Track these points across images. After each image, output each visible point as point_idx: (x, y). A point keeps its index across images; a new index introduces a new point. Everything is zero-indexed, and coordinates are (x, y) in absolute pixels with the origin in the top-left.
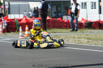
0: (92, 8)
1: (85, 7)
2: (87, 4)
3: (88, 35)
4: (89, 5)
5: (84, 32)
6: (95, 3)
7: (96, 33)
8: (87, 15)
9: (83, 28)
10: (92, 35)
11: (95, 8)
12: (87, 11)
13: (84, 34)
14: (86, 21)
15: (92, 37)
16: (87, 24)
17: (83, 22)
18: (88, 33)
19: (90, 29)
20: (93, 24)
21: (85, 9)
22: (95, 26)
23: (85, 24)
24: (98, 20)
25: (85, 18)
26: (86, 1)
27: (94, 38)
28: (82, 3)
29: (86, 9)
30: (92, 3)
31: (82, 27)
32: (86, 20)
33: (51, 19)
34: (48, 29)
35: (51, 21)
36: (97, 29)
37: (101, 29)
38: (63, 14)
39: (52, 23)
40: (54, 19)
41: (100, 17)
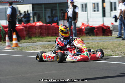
0: (95, 11)
1: (86, 10)
2: (88, 6)
3: (89, 43)
4: (90, 7)
6: (98, 4)
7: (98, 41)
8: (88, 19)
9: (84, 34)
10: (94, 43)
11: (98, 11)
12: (87, 14)
14: (87, 26)
15: (93, 45)
16: (88, 29)
17: (83, 28)
18: (89, 41)
19: (92, 35)
20: (96, 29)
21: (85, 11)
22: (98, 32)
23: (86, 30)
24: (101, 25)
25: (86, 23)
26: (87, 2)
27: (96, 46)
28: (82, 5)
29: (87, 11)
30: (94, 4)
31: (82, 34)
32: (87, 24)
33: (45, 24)
34: (41, 37)
35: (44, 27)
36: (100, 36)
37: (105, 36)
38: (59, 19)
39: (45, 29)
40: (48, 25)
41: (103, 21)
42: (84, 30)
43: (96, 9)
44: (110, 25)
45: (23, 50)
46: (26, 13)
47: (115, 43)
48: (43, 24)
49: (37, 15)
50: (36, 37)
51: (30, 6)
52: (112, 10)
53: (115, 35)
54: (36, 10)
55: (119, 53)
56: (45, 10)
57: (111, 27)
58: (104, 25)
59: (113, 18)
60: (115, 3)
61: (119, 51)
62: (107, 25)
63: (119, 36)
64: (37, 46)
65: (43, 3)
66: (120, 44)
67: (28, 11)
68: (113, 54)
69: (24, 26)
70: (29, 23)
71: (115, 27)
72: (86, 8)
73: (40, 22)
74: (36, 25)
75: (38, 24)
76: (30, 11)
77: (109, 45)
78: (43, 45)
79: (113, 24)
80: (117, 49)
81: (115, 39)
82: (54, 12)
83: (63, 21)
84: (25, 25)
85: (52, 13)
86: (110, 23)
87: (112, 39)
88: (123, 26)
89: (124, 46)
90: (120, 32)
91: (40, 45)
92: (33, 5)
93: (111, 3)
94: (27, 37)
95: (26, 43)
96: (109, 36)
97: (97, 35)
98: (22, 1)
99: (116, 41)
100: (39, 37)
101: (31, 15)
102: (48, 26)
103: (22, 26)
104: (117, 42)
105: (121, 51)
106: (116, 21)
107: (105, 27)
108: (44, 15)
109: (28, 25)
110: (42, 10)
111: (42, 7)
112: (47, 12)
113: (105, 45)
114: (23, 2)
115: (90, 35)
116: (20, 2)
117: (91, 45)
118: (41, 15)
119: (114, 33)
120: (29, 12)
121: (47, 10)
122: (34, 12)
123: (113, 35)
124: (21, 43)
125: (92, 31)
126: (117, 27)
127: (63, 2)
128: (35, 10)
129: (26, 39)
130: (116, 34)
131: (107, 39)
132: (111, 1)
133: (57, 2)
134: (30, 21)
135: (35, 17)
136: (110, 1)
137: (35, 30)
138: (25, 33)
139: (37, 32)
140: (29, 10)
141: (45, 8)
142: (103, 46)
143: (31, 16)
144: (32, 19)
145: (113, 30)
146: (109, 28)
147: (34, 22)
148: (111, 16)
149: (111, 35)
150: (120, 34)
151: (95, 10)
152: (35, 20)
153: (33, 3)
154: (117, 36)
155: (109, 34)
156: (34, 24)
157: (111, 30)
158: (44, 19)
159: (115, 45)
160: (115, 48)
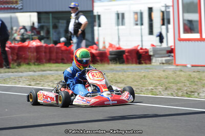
1: (123, 23)
8: (119, 37)
11: (142, 24)
20: (127, 54)
23: (110, 54)
24: (135, 47)
28: (118, 15)
33: (45, 45)
35: (44, 49)
39: (45, 52)
48: (42, 44)
53: (156, 64)
57: (150, 50)
69: (10, 48)
70: (20, 43)
71: (156, 51)
72: (124, 20)
74: (30, 46)
79: (153, 46)
96: (146, 64)
102: (50, 47)
107: (140, 51)
109: (17, 45)
110: (49, 23)
112: (60, 25)
114: (21, 9)
116: (17, 9)
119: (154, 60)
121: (61, 21)
123: (153, 64)
130: (157, 61)
139: (30, 57)
145: (153, 55)
149: (150, 63)
153: (39, 10)
154: (159, 64)
156: (26, 43)
157: (150, 56)
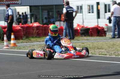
0: (90, 13)
1: (81, 11)
2: (83, 8)
3: (84, 44)
4: (85, 9)
5: (79, 40)
6: (92, 6)
7: (93, 41)
8: (83, 20)
9: (79, 35)
10: (89, 43)
11: (93, 12)
12: (83, 15)
13: (80, 43)
14: (83, 27)
15: (88, 45)
16: (83, 30)
17: (79, 29)
18: (84, 41)
19: (86, 36)
20: (91, 30)
21: (81, 13)
22: (93, 33)
23: (81, 31)
24: (96, 26)
25: (81, 24)
26: (82, 5)
27: (91, 46)
28: (78, 7)
29: (82, 13)
30: (89, 6)
31: (77, 34)
32: (82, 26)
33: (41, 25)
34: (38, 37)
35: (41, 28)
36: (95, 36)
37: (99, 36)
38: (55, 20)
39: (42, 30)
40: (45, 25)
41: (98, 22)
42: (79, 31)
43: (91, 11)
44: (104, 26)
45: (20, 50)
46: (24, 14)
47: (109, 43)
48: (40, 25)
49: (34, 16)
50: (33, 37)
51: (27, 8)
52: (106, 12)
53: (109, 36)
54: (34, 12)
55: (113, 53)
56: (42, 12)
57: (105, 28)
58: (99, 26)
59: (108, 19)
60: (109, 5)
61: (113, 51)
62: (101, 26)
63: (113, 37)
64: (34, 45)
65: (40, 4)
66: (114, 44)
67: (25, 13)
68: (107, 54)
69: (21, 27)
70: (27, 24)
71: (109, 28)
72: (81, 10)
73: (37, 23)
74: (33, 26)
75: (36, 24)
76: (28, 12)
77: (103, 45)
78: (40, 45)
79: (107, 25)
80: (110, 49)
81: (109, 39)
82: (51, 13)
83: (59, 22)
84: (23, 25)
85: (48, 14)
86: (105, 24)
87: (106, 40)
88: (117, 27)
89: (118, 46)
90: (113, 33)
91: (37, 45)
92: (31, 7)
93: (106, 6)
94: (25, 37)
95: (24, 43)
96: (103, 36)
97: (92, 35)
98: (19, 3)
99: (110, 41)
100: (36, 37)
101: (29, 16)
102: (45, 27)
103: (19, 27)
104: (111, 43)
105: (114, 50)
106: (110, 22)
107: (99, 28)
108: (41, 16)
109: (25, 26)
110: (39, 12)
111: (39, 9)
112: (44, 13)
113: (99, 45)
114: (21, 4)
115: (85, 36)
116: (18, 4)
117: (86, 45)
118: (38, 17)
119: (108, 34)
120: (27, 14)
121: (44, 11)
122: (31, 13)
123: (107, 36)
124: (19, 43)
125: (87, 32)
126: (111, 28)
127: (59, 4)
128: (32, 11)
129: (23, 39)
130: (109, 34)
131: (101, 40)
132: (106, 4)
133: (54, 4)
134: (28, 22)
135: (32, 18)
136: (104, 3)
137: (32, 30)
138: (23, 33)
139: (34, 33)
140: (26, 11)
141: (42, 10)
142: (98, 46)
143: (28, 18)
144: (29, 20)
145: (107, 31)
146: (103, 29)
147: (31, 22)
148: (105, 18)
149: (105, 36)
150: (113, 35)
151: (89, 11)
152: (33, 21)
153: (31, 5)
154: (111, 37)
155: (103, 35)
156: (31, 25)
157: (105, 31)
158: (41, 20)
159: (109, 45)
160: (109, 48)
